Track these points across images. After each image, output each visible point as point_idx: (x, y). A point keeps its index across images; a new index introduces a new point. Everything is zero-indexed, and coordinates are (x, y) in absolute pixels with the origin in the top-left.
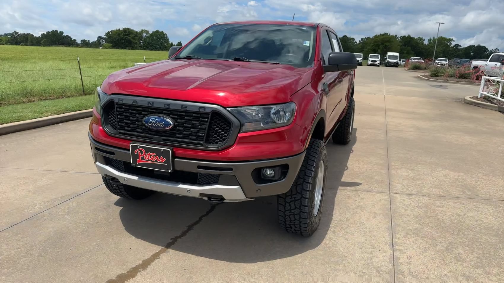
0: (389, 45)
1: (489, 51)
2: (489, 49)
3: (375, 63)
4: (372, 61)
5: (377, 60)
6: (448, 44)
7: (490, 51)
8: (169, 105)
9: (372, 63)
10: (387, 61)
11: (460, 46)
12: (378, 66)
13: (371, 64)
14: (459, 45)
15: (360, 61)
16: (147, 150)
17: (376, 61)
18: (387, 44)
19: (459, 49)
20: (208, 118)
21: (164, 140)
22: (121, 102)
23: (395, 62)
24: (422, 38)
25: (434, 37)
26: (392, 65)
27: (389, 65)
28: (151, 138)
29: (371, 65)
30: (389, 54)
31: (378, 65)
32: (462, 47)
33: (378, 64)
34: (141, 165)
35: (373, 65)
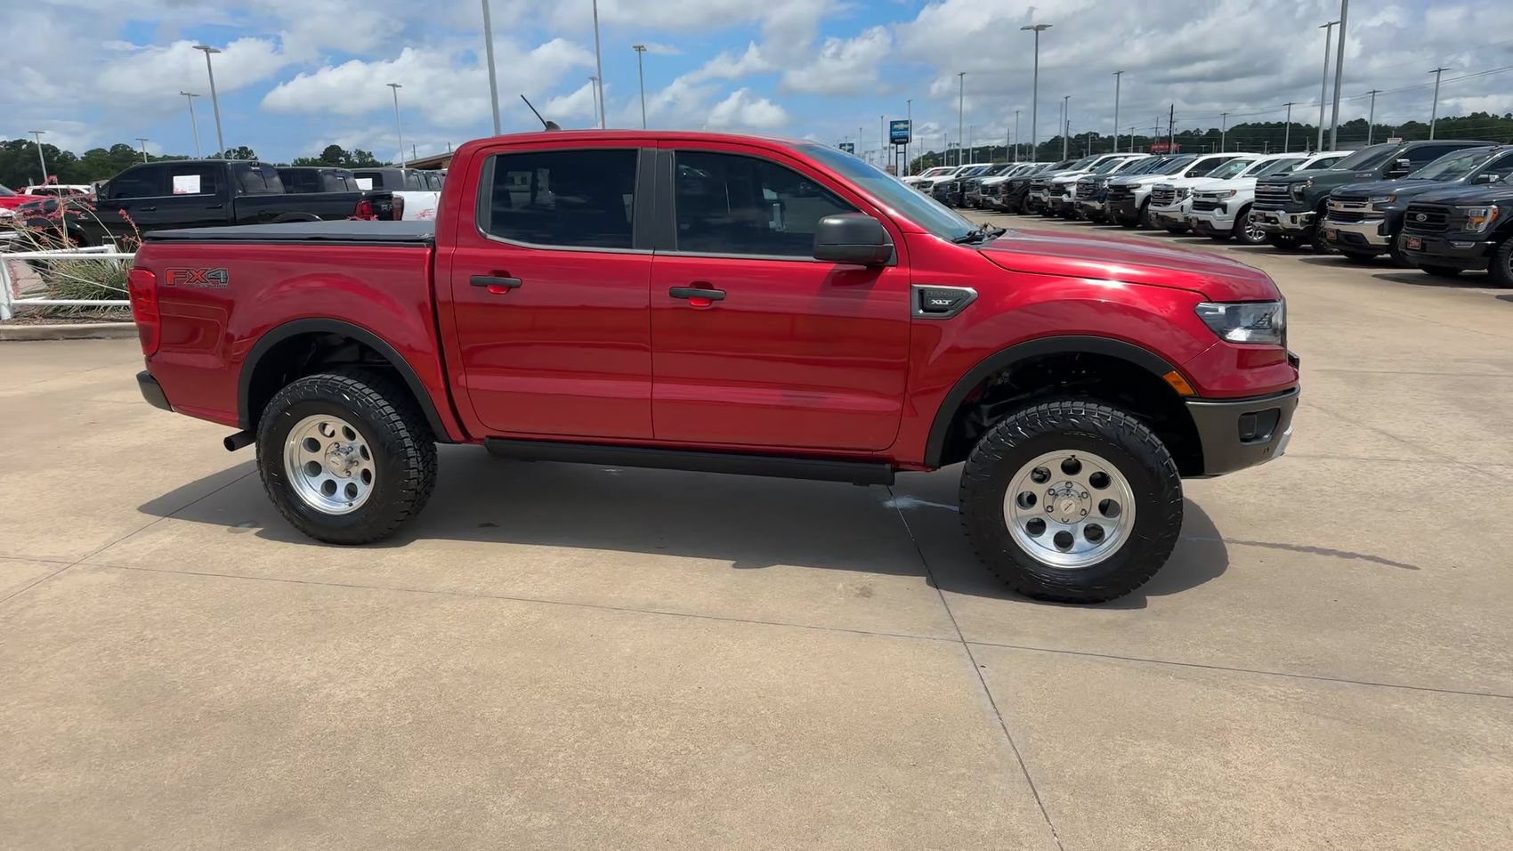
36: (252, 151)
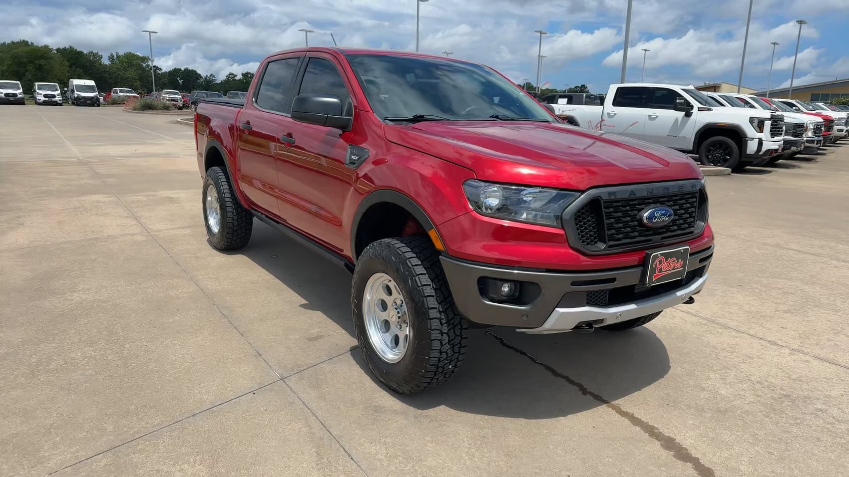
0: (45, 65)
1: (202, 77)
2: (202, 75)
3: (54, 99)
4: (45, 96)
5: (56, 93)
6: (144, 65)
7: (204, 78)
8: (667, 188)
9: (47, 99)
10: (76, 96)
11: (160, 69)
12: (61, 105)
13: (44, 101)
14: (157, 67)
15: (19, 96)
16: (666, 256)
17: (54, 96)
18: (42, 62)
19: (159, 74)
20: (695, 197)
21: (663, 238)
22: (612, 197)
23: (92, 98)
24: (97, 54)
25: (117, 53)
26: (88, 102)
27: (81, 102)
28: (650, 240)
29: (44, 103)
30: (76, 82)
31: (60, 102)
32: (163, 71)
33: (60, 100)
34: (657, 281)
35: (50, 102)
36: (587, 87)
